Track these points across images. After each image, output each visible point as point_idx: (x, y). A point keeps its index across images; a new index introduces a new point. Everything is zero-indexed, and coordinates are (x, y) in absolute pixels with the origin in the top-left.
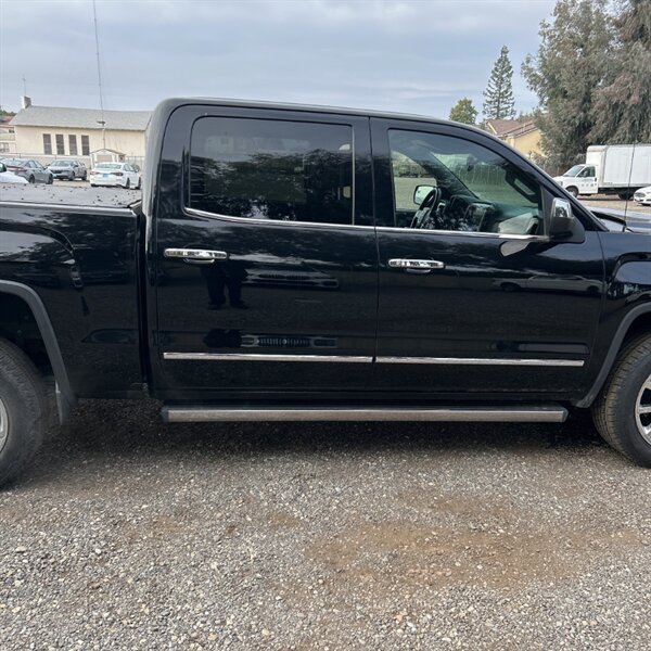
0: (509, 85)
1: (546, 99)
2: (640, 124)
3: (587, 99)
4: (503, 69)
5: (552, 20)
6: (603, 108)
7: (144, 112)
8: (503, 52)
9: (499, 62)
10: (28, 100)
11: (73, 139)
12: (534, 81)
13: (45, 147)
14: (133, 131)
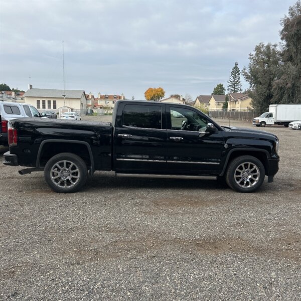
0: (239, 78)
1: (253, 85)
2: (292, 95)
3: (270, 85)
4: (236, 71)
5: (254, 53)
6: (276, 89)
7: (80, 91)
8: (235, 64)
9: (234, 68)
10: (31, 86)
11: (49, 102)
12: (247, 78)
13: (37, 105)
14: (76, 99)
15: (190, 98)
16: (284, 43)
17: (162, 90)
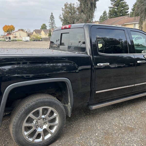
9: (51, 16)
12: (62, 20)
15: (30, 31)
16: (79, 3)
17: (13, 26)
